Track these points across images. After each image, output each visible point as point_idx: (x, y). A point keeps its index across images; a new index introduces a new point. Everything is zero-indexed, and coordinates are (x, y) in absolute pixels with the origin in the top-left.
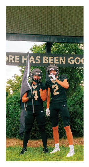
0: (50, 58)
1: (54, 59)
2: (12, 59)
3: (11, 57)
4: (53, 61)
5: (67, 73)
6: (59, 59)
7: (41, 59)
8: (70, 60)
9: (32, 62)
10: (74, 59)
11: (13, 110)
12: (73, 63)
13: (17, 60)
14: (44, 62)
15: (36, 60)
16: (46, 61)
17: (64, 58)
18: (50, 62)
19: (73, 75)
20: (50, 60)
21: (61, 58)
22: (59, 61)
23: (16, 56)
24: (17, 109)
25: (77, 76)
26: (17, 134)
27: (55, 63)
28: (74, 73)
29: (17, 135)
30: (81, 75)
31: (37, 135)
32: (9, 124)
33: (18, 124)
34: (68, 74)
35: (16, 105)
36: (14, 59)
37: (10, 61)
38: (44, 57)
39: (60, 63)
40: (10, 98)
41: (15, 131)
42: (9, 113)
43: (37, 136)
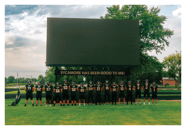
0: (93, 72)
1: (95, 72)
2: (78, 73)
3: (78, 72)
4: (95, 73)
6: (97, 72)
7: (90, 73)
8: (102, 73)
9: (86, 74)
10: (103, 72)
12: (103, 74)
13: (80, 73)
14: (91, 74)
15: (87, 73)
16: (91, 73)
17: (99, 72)
18: (93, 74)
20: (93, 73)
21: (98, 72)
22: (97, 73)
23: (79, 72)
27: (95, 74)
36: (79, 73)
37: (77, 74)
38: (91, 72)
39: (97, 74)
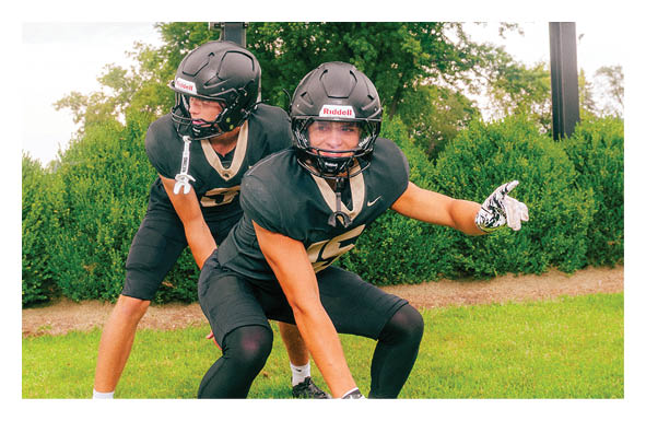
5: (363, 32)
11: (87, 197)
19: (391, 41)
24: (102, 191)
25: (406, 45)
26: (103, 286)
28: (393, 34)
29: (105, 291)
30: (422, 43)
31: (183, 287)
32: (72, 252)
33: (108, 249)
34: (368, 40)
35: (98, 176)
40: (77, 152)
41: (99, 275)
42: (72, 209)
43: (182, 291)
